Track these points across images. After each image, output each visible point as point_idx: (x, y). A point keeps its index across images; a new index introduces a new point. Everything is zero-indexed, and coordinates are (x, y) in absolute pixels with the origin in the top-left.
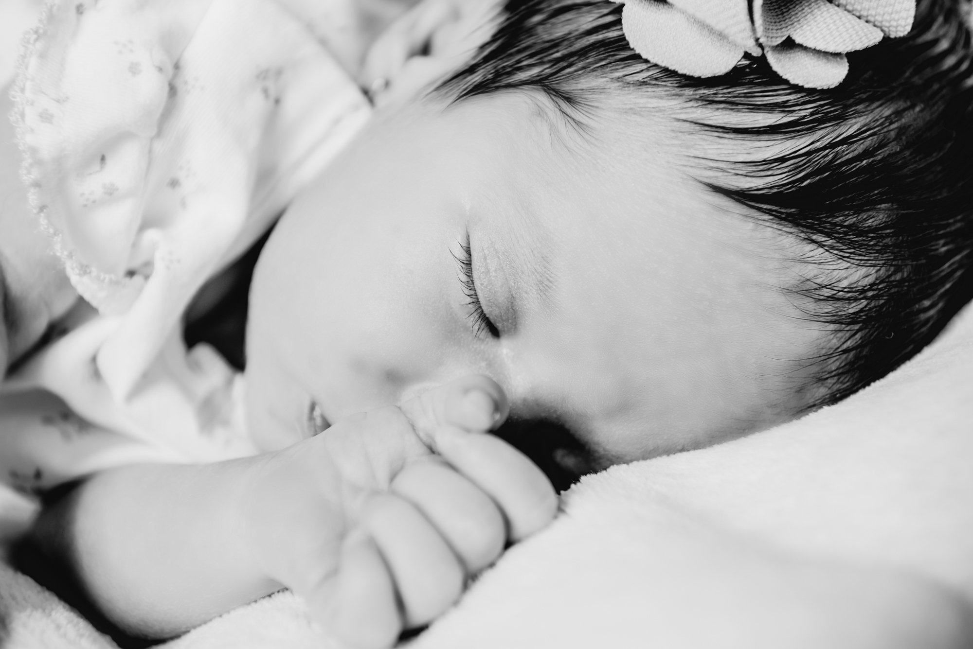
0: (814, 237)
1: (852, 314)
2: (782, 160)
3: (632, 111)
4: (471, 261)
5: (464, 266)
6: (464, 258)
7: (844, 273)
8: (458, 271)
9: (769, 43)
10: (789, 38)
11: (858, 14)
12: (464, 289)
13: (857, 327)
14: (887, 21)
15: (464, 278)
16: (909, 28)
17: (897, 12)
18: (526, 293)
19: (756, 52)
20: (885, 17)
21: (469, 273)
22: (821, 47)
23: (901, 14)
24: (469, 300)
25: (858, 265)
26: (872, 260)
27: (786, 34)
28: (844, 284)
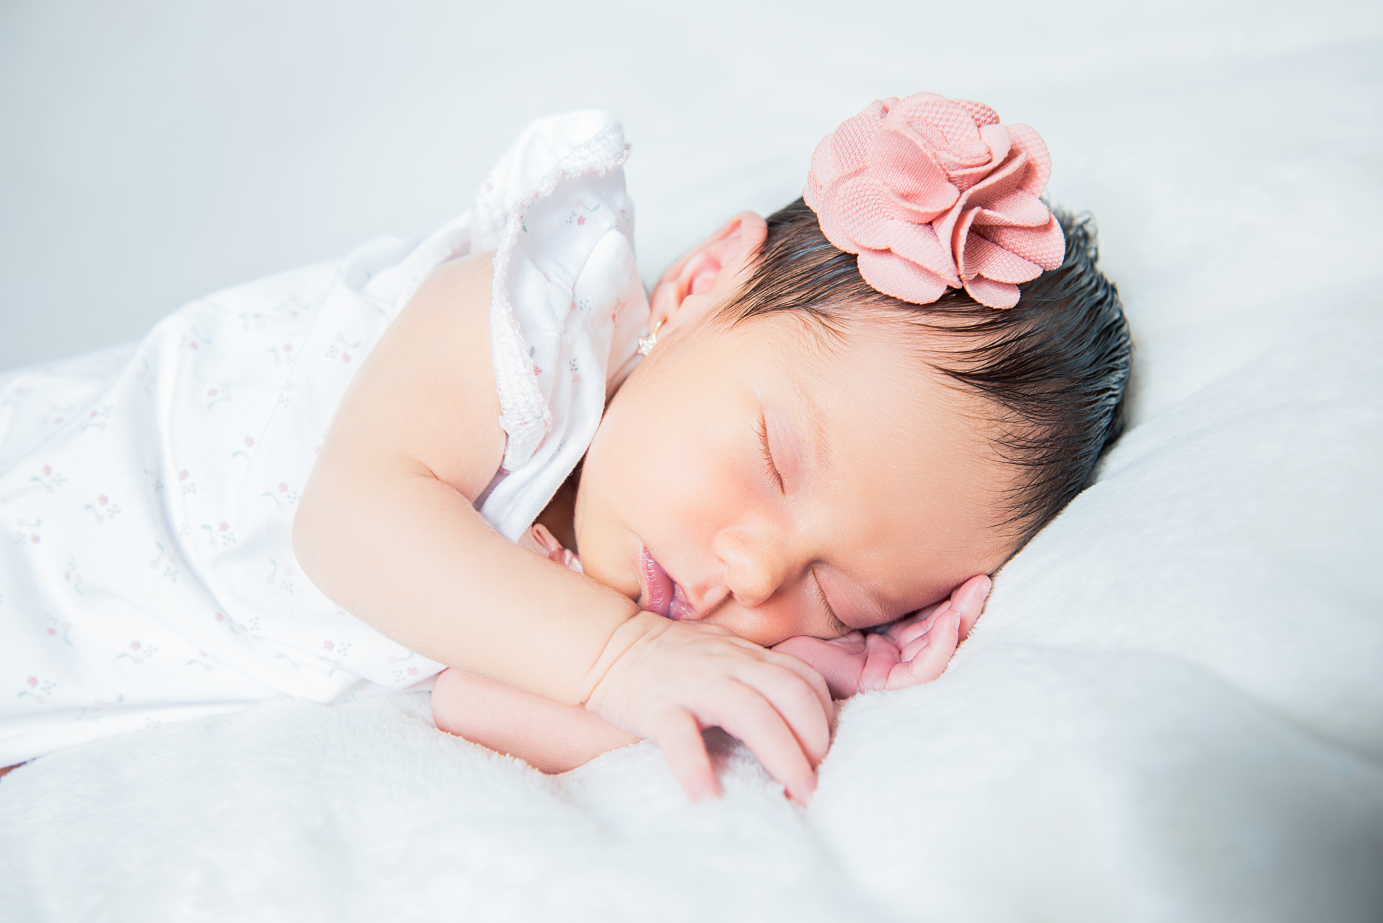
0: (1011, 404)
1: (1037, 459)
2: (986, 349)
3: (875, 320)
4: (766, 434)
5: (761, 438)
7: (1030, 430)
8: (757, 442)
9: (968, 279)
10: (979, 274)
11: (1022, 255)
12: (763, 455)
14: (1044, 259)
15: (762, 447)
16: (1061, 264)
17: (1052, 253)
18: (806, 457)
19: (958, 286)
20: (1043, 256)
21: (766, 444)
22: (1002, 279)
23: (1055, 254)
24: (767, 462)
25: (1039, 424)
26: (1049, 420)
27: (977, 271)
28: (1031, 437)
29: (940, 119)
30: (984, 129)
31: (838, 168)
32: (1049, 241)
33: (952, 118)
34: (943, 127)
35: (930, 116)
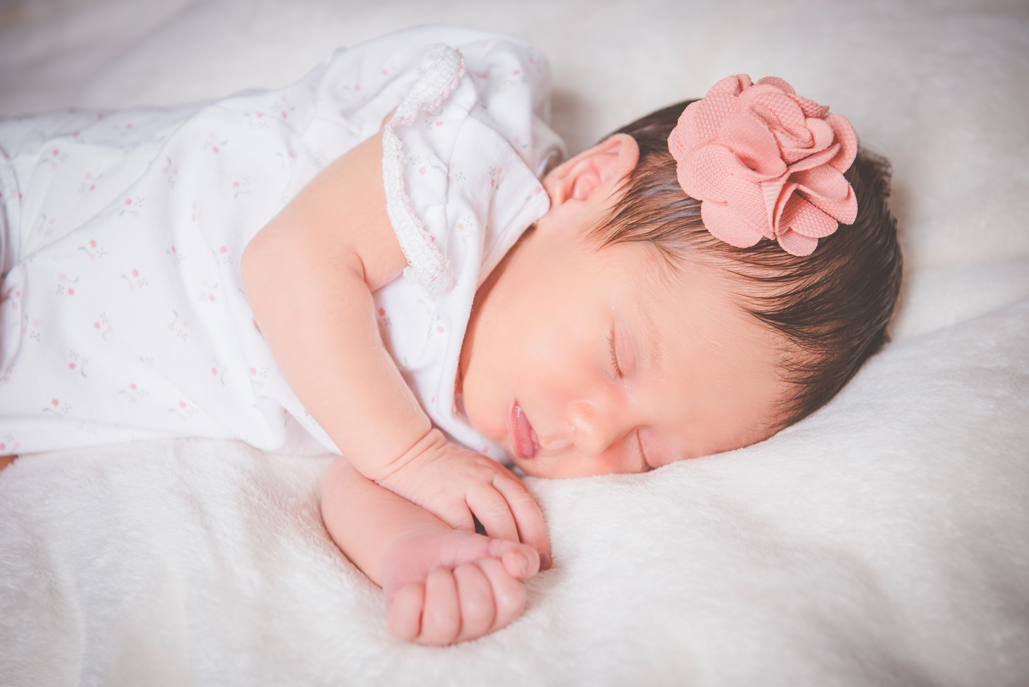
1: (806, 378)
2: (780, 297)
4: (614, 339)
5: (611, 342)
6: (611, 338)
7: (805, 357)
8: (607, 347)
9: (780, 232)
10: (789, 229)
11: (826, 211)
13: (805, 385)
16: (854, 220)
18: (643, 359)
19: (771, 237)
22: (806, 234)
23: (849, 217)
25: (813, 353)
27: (788, 226)
28: (804, 363)
29: (778, 107)
30: (809, 120)
31: (697, 136)
32: (846, 207)
33: (787, 108)
34: (780, 113)
35: (771, 103)
